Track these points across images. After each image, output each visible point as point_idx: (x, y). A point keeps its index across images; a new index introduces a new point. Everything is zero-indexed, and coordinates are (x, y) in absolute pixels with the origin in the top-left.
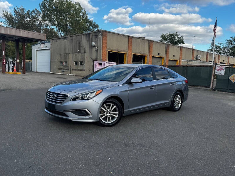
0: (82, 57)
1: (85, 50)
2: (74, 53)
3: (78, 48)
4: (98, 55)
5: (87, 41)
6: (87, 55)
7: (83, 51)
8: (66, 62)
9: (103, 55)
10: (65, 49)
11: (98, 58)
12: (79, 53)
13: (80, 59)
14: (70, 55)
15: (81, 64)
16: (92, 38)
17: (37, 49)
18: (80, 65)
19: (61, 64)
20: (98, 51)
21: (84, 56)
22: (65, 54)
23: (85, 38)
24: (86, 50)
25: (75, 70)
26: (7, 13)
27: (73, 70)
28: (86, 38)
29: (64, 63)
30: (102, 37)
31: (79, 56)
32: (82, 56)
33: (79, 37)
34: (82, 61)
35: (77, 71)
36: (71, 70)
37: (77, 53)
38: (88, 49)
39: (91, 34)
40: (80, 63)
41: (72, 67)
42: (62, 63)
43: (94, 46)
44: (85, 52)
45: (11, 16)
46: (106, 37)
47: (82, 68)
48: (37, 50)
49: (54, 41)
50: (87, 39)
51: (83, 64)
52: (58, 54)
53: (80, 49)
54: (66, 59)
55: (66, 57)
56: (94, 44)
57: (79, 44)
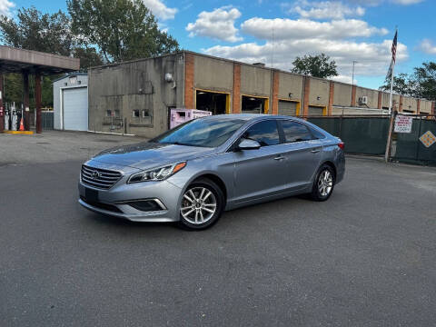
0: (147, 102)
1: (153, 88)
2: (133, 94)
3: (139, 85)
4: (178, 98)
5: (157, 71)
6: (156, 98)
7: (149, 90)
8: (117, 111)
9: (186, 98)
10: (115, 87)
11: (178, 103)
12: (141, 93)
13: (143, 106)
14: (125, 99)
15: (146, 114)
16: (165, 67)
17: (63, 88)
18: (143, 116)
19: (108, 115)
20: (178, 90)
21: (151, 100)
22: (116, 97)
24: (155, 87)
26: (6, 19)
27: (131, 125)
28: (155, 66)
29: (115, 113)
30: (184, 63)
31: (142, 99)
32: (147, 99)
33: (141, 64)
34: (147, 108)
35: (138, 128)
36: (128, 126)
37: (138, 94)
38: (159, 86)
39: (165, 59)
40: (143, 112)
41: (130, 121)
42: (109, 112)
43: (170, 82)
44: (153, 93)
45: (12, 24)
46: (193, 63)
47: (148, 122)
48: (63, 90)
49: (94, 72)
50: (157, 67)
51: (150, 114)
52: (102, 96)
53: (142, 86)
54: (117, 105)
55: (118, 102)
56: (169, 76)
57: (142, 76)
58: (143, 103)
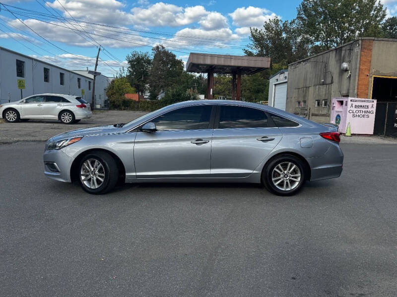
0: (327, 92)
1: (332, 77)
2: (317, 85)
3: (322, 77)
4: (351, 86)
5: (337, 61)
6: (334, 87)
7: (329, 80)
8: (305, 102)
9: (360, 86)
10: (305, 79)
11: (351, 91)
12: (323, 84)
13: (323, 96)
14: (311, 89)
15: (325, 104)
16: (344, 56)
17: (275, 83)
18: (323, 106)
19: (298, 106)
20: (352, 78)
21: (330, 90)
22: (305, 88)
23: (334, 56)
24: (334, 78)
25: (316, 115)
26: (256, 31)
27: (313, 115)
28: (336, 56)
29: (302, 104)
30: (359, 51)
31: (323, 89)
32: (327, 89)
33: (325, 55)
34: (326, 98)
35: (318, 117)
36: (310, 115)
37: (321, 85)
38: (338, 75)
39: (344, 49)
40: (323, 102)
41: (313, 111)
42: (299, 103)
43: (346, 70)
44: (332, 83)
47: (325, 112)
48: (275, 85)
49: (293, 67)
50: (337, 58)
51: (328, 103)
52: (295, 89)
53: (325, 78)
54: (305, 96)
55: (306, 93)
56: (345, 65)
57: (325, 67)
58: (324, 93)
